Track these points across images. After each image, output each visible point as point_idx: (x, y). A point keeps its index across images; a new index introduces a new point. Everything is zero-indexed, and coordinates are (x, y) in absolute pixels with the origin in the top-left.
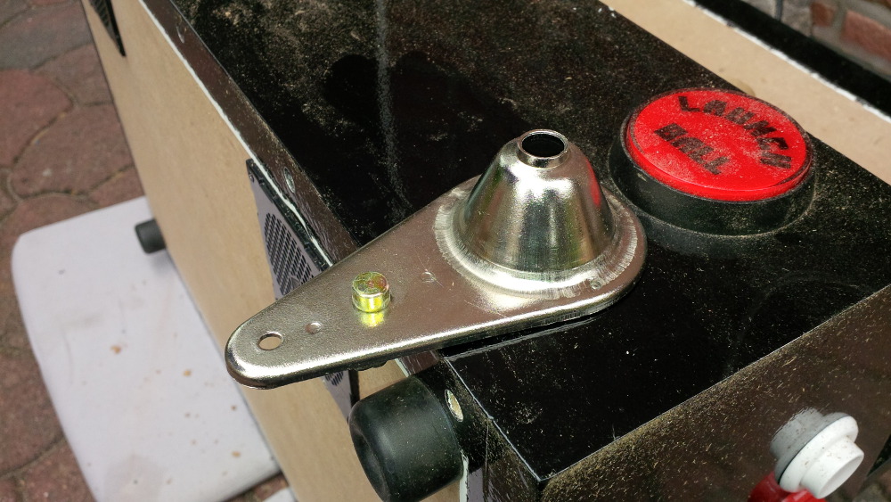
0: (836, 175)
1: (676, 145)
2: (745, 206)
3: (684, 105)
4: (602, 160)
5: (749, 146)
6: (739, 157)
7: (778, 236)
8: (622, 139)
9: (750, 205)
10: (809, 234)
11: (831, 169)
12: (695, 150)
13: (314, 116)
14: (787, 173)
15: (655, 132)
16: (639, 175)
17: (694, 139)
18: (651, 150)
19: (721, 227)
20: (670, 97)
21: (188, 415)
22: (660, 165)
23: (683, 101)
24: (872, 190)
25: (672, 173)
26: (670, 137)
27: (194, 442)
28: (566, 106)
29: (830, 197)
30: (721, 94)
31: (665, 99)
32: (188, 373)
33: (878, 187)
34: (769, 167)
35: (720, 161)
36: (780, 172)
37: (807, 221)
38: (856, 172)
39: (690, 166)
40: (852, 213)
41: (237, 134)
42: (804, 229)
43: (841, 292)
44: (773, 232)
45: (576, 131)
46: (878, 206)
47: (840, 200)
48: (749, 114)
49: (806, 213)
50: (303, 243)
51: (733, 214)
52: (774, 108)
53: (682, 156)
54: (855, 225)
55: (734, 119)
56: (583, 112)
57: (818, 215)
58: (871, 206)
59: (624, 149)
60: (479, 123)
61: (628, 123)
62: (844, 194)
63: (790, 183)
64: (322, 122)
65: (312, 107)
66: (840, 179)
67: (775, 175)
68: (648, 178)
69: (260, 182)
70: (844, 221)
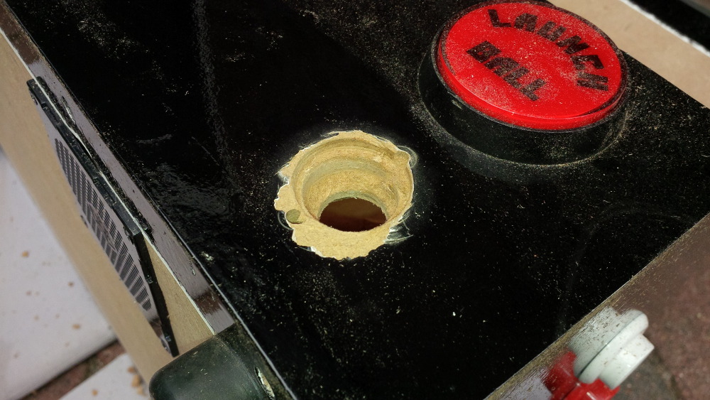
0: (644, 91)
1: (491, 66)
2: (565, 135)
3: (495, 21)
4: (412, 82)
5: (565, 66)
6: (557, 80)
7: (597, 162)
8: (433, 60)
9: (571, 134)
10: (626, 159)
11: (639, 85)
12: (511, 72)
13: (93, 35)
14: (606, 96)
15: (468, 52)
16: (454, 102)
17: (509, 60)
18: (465, 74)
19: (540, 158)
20: (480, 10)
21: (29, 293)
22: (477, 92)
23: (493, 16)
24: (680, 107)
25: (489, 101)
26: (483, 58)
27: (37, 318)
28: (371, 19)
29: (641, 116)
30: (531, 6)
31: (475, 13)
32: (26, 254)
33: (685, 103)
34: (587, 90)
35: (537, 84)
36: (598, 97)
37: (622, 144)
38: (663, 86)
39: (508, 92)
40: (664, 133)
41: (16, 52)
42: (621, 153)
43: (664, 225)
44: (590, 159)
45: (383, 48)
46: (688, 125)
47: (651, 118)
48: (561, 30)
49: (620, 135)
50: (92, 178)
51: (552, 144)
52: (585, 21)
53: (499, 81)
54: (669, 146)
55: (546, 36)
56: (388, 26)
57: (632, 137)
58: (682, 125)
59: (437, 72)
60: (278, 40)
61: (438, 41)
62: (655, 111)
63: (609, 108)
64: (101, 41)
65: (90, 24)
66: (649, 95)
67: (595, 99)
68: (463, 106)
69: (43, 106)
70: (657, 142)
